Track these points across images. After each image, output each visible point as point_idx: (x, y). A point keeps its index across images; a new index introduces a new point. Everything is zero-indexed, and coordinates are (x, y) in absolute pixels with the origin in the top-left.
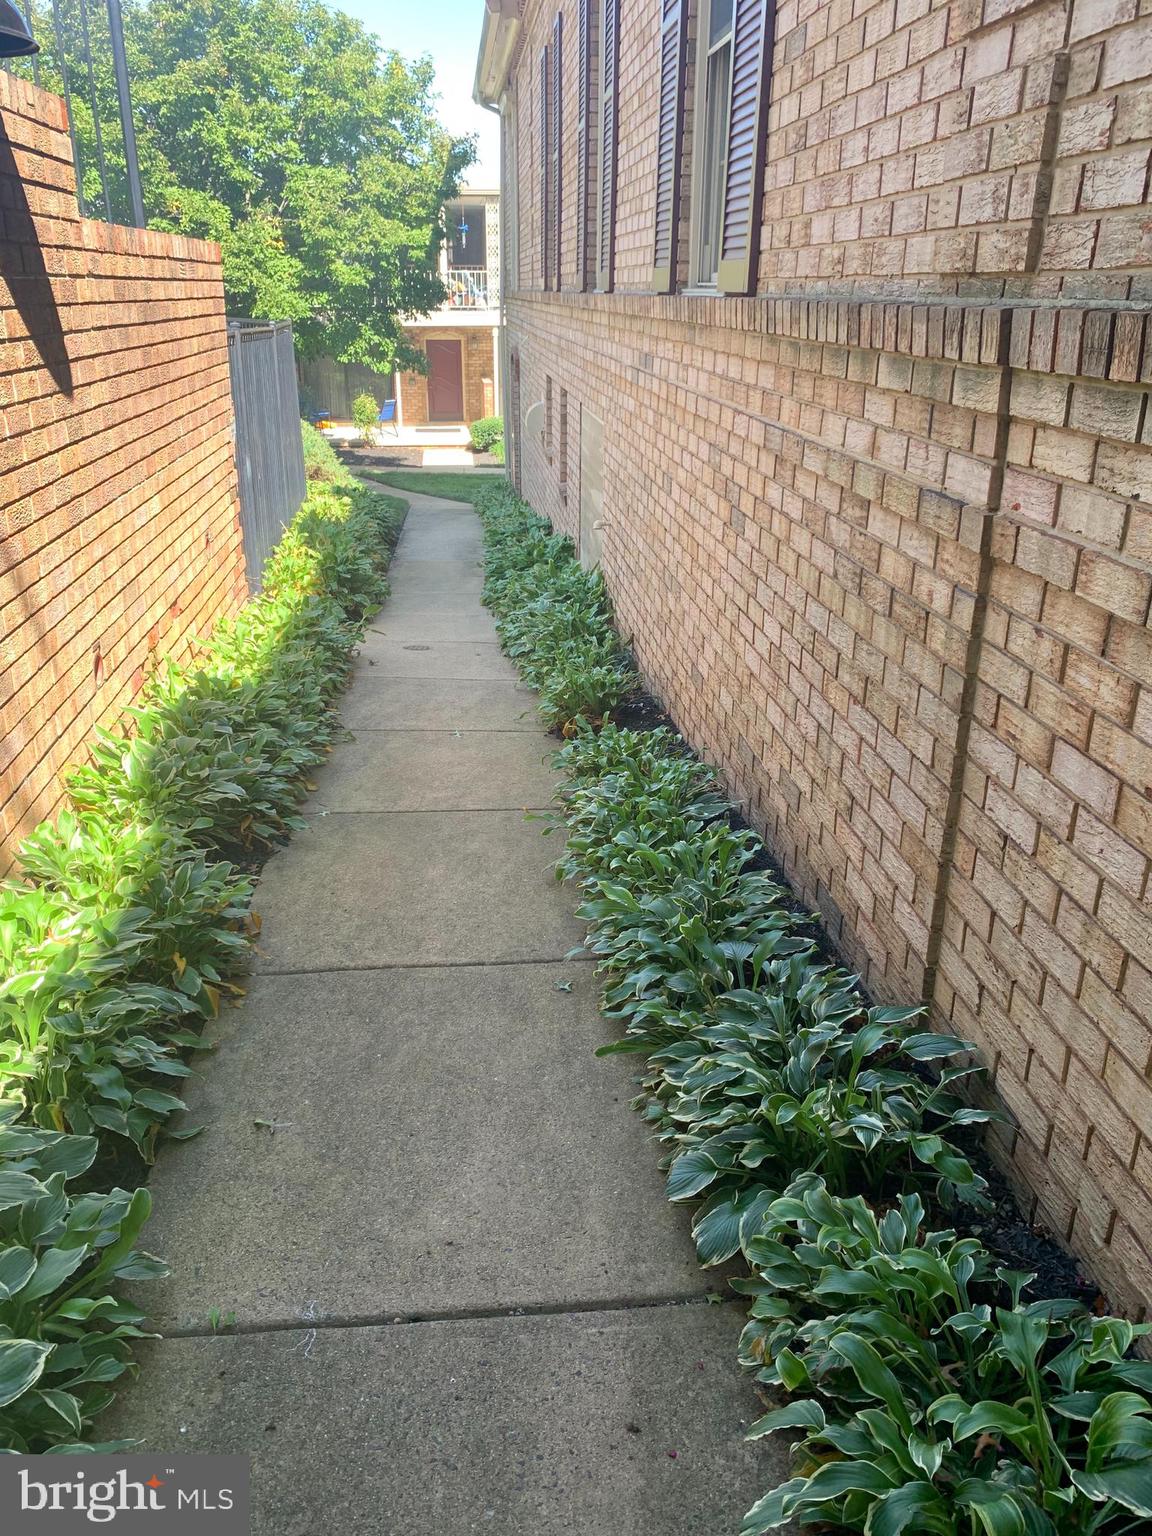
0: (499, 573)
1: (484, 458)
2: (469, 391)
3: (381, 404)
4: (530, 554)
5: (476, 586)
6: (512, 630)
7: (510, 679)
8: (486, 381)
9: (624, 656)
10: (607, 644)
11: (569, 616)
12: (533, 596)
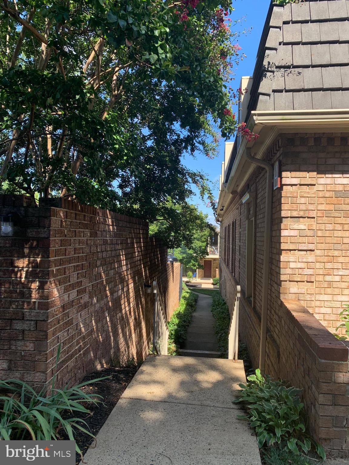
0: (214, 306)
2: (213, 271)
3: (193, 274)
4: (219, 304)
5: (210, 308)
6: (214, 313)
8: (217, 269)
12: (218, 309)
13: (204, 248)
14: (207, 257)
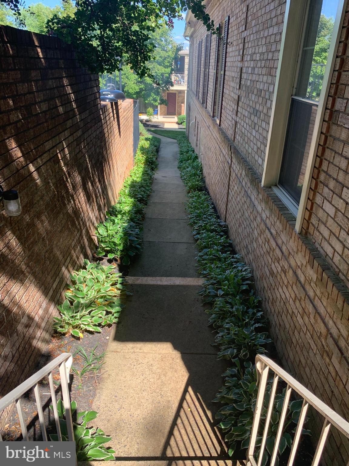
0: (181, 162)
1: (181, 126)
2: (178, 107)
3: (154, 111)
4: (188, 158)
5: (176, 163)
6: (183, 174)
7: (182, 184)
8: (182, 105)
9: (203, 180)
10: (200, 178)
11: (194, 172)
12: (188, 167)
13: (167, 75)
14: (171, 88)
